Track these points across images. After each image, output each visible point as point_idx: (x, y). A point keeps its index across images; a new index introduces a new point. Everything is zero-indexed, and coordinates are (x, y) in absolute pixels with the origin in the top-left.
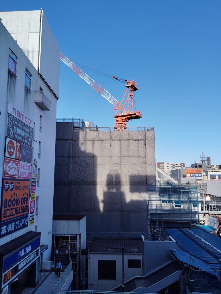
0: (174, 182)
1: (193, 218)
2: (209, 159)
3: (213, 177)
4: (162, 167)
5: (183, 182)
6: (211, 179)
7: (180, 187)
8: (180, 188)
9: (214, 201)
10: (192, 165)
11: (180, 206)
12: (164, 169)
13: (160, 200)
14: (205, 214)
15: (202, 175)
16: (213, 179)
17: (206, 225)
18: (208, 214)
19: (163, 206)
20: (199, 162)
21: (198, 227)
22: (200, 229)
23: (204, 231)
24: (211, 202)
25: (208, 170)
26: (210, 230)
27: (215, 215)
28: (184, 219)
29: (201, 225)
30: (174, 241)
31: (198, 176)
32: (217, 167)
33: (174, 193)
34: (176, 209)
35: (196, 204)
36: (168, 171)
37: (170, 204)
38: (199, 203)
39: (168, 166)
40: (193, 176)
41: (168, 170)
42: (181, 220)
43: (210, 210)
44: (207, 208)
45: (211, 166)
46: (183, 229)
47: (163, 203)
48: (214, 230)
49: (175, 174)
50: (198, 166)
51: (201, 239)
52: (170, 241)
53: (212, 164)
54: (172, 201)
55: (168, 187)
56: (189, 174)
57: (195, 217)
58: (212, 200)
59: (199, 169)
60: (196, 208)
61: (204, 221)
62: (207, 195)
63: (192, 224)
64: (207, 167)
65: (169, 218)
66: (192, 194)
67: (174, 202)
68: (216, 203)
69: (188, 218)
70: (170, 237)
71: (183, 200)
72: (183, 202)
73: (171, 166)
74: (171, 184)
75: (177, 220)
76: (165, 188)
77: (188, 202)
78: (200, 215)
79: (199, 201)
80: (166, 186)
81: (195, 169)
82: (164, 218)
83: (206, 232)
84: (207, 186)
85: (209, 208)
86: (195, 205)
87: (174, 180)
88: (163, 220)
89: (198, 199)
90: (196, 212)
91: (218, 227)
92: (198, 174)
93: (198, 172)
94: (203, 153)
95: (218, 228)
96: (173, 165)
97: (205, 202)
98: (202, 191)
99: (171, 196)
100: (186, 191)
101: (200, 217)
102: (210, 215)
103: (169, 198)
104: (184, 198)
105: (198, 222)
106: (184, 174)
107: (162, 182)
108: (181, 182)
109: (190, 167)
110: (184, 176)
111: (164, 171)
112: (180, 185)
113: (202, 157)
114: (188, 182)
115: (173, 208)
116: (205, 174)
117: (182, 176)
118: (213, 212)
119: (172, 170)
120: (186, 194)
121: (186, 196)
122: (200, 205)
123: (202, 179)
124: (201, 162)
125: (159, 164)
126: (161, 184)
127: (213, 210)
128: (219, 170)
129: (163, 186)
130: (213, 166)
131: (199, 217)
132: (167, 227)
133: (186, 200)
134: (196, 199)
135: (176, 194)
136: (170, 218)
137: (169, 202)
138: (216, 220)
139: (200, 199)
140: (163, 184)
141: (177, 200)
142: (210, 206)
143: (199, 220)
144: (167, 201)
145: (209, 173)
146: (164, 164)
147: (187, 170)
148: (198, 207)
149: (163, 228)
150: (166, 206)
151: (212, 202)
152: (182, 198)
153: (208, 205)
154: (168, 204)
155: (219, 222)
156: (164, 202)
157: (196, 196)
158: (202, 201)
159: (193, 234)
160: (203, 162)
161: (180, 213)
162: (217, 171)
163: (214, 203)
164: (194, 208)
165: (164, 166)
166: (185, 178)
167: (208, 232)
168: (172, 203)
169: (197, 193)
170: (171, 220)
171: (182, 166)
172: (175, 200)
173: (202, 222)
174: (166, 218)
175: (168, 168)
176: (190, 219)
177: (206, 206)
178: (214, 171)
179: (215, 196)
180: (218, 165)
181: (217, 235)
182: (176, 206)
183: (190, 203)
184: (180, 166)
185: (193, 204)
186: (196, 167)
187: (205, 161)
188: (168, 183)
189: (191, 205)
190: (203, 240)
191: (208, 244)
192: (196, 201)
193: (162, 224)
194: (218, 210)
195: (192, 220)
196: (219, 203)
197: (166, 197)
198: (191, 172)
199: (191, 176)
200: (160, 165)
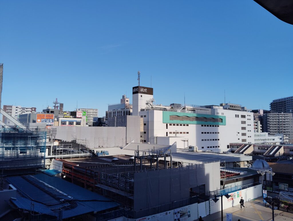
0: (21, 127)
1: (39, 163)
2: (62, 105)
3: (64, 123)
4: (9, 111)
5: (32, 127)
6: (61, 124)
7: (28, 132)
8: (28, 134)
9: (61, 145)
10: (44, 111)
11: (26, 153)
12: (11, 112)
13: (3, 147)
14: (51, 159)
15: (53, 121)
16: (64, 125)
17: (51, 169)
18: (55, 158)
19: (5, 153)
20: (51, 108)
21: (43, 172)
22: (45, 174)
23: (49, 175)
24: (58, 146)
25: (60, 116)
26: (54, 173)
27: (61, 158)
28: (28, 165)
29: (46, 170)
30: (14, 189)
31: (49, 122)
32: (68, 113)
33: (20, 139)
34: (21, 156)
35: (44, 149)
36: (16, 116)
37: (14, 150)
38: (46, 148)
39: (16, 110)
40: (44, 121)
41: (16, 114)
42: (25, 167)
43: (57, 155)
44: (54, 152)
45: (63, 112)
46: (27, 176)
47: (5, 150)
48: (59, 173)
49: (23, 119)
50: (50, 112)
51: (45, 183)
52: (9, 189)
53: (64, 111)
54: (17, 147)
55: (14, 132)
56: (40, 119)
57: (41, 163)
58: (60, 145)
59: (50, 114)
60: (43, 154)
61: (49, 166)
62: (55, 140)
63: (37, 170)
64: (59, 113)
65: (11, 166)
66: (40, 139)
67: (19, 148)
68: (63, 147)
69: (33, 164)
70: (11, 185)
71: (30, 146)
72: (29, 148)
73: (20, 110)
74: (18, 130)
75: (21, 167)
76: (10, 134)
77: (35, 147)
78: (46, 160)
79: (47, 147)
80: (11, 132)
81: (47, 114)
82: (6, 167)
83: (51, 176)
84: (56, 131)
85: (56, 152)
86: (42, 150)
87: (22, 125)
88: (4, 168)
89: (46, 144)
90: (43, 158)
91: (63, 169)
92: (49, 119)
93: (49, 118)
94: (57, 99)
95: (63, 171)
96: (23, 109)
97: (53, 147)
98: (51, 136)
99: (17, 142)
100: (34, 137)
101: (46, 162)
102: (56, 160)
103: (13, 144)
104: (31, 144)
105: (43, 167)
106: (34, 120)
107: (6, 127)
108: (30, 127)
109: (42, 113)
110: (34, 121)
111: (11, 115)
112: (28, 130)
113: (56, 103)
114: (37, 127)
115: (17, 154)
116: (56, 119)
117: (31, 121)
118: (60, 156)
119: (21, 114)
120: (34, 140)
121: (34, 142)
122: (47, 150)
123: (52, 125)
124: (54, 108)
125: (5, 107)
126: (6, 130)
127: (59, 154)
128: (70, 117)
129: (8, 131)
130: (65, 112)
131: (44, 162)
132: (8, 176)
133: (33, 146)
134: (44, 144)
135: (22, 140)
136: (13, 166)
137: (13, 148)
138: (62, 163)
139: (47, 145)
140: (8, 130)
141: (23, 146)
142: (58, 151)
143: (44, 165)
144: (11, 147)
145: (60, 119)
146: (11, 107)
147: (38, 115)
148: (45, 152)
149: (3, 177)
150: (9, 153)
151: (60, 147)
152: (29, 144)
153: (56, 150)
154: (11, 150)
155: (64, 165)
156: (7, 149)
157: (44, 141)
158: (50, 146)
159: (37, 180)
160: (56, 108)
161: (25, 159)
162: (68, 117)
163: (62, 148)
164: (40, 153)
165: (11, 110)
166: (35, 123)
167: (53, 176)
168: (17, 150)
169: (45, 139)
170: (14, 168)
171: (33, 110)
172: (20, 146)
173: (48, 167)
174: (8, 166)
175: (17, 111)
176: (35, 165)
177: (53, 151)
178: (65, 117)
179: (63, 141)
180: (70, 112)
181: (61, 178)
182: (21, 153)
183: (36, 149)
184: (31, 110)
185: (40, 150)
186: (48, 112)
187: (57, 107)
188: (15, 128)
189: (38, 150)
190: (46, 184)
191: (51, 188)
192: (44, 147)
193: (2, 173)
194: (64, 154)
195: (37, 166)
196: (66, 147)
197: (10, 144)
198: (42, 118)
199: (42, 121)
200: (7, 108)
